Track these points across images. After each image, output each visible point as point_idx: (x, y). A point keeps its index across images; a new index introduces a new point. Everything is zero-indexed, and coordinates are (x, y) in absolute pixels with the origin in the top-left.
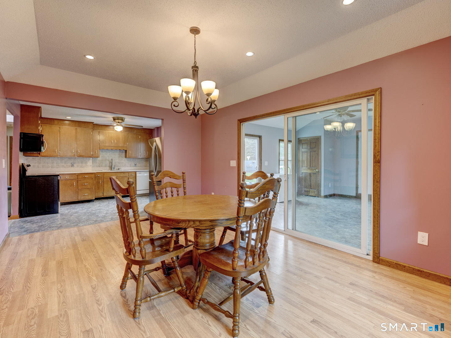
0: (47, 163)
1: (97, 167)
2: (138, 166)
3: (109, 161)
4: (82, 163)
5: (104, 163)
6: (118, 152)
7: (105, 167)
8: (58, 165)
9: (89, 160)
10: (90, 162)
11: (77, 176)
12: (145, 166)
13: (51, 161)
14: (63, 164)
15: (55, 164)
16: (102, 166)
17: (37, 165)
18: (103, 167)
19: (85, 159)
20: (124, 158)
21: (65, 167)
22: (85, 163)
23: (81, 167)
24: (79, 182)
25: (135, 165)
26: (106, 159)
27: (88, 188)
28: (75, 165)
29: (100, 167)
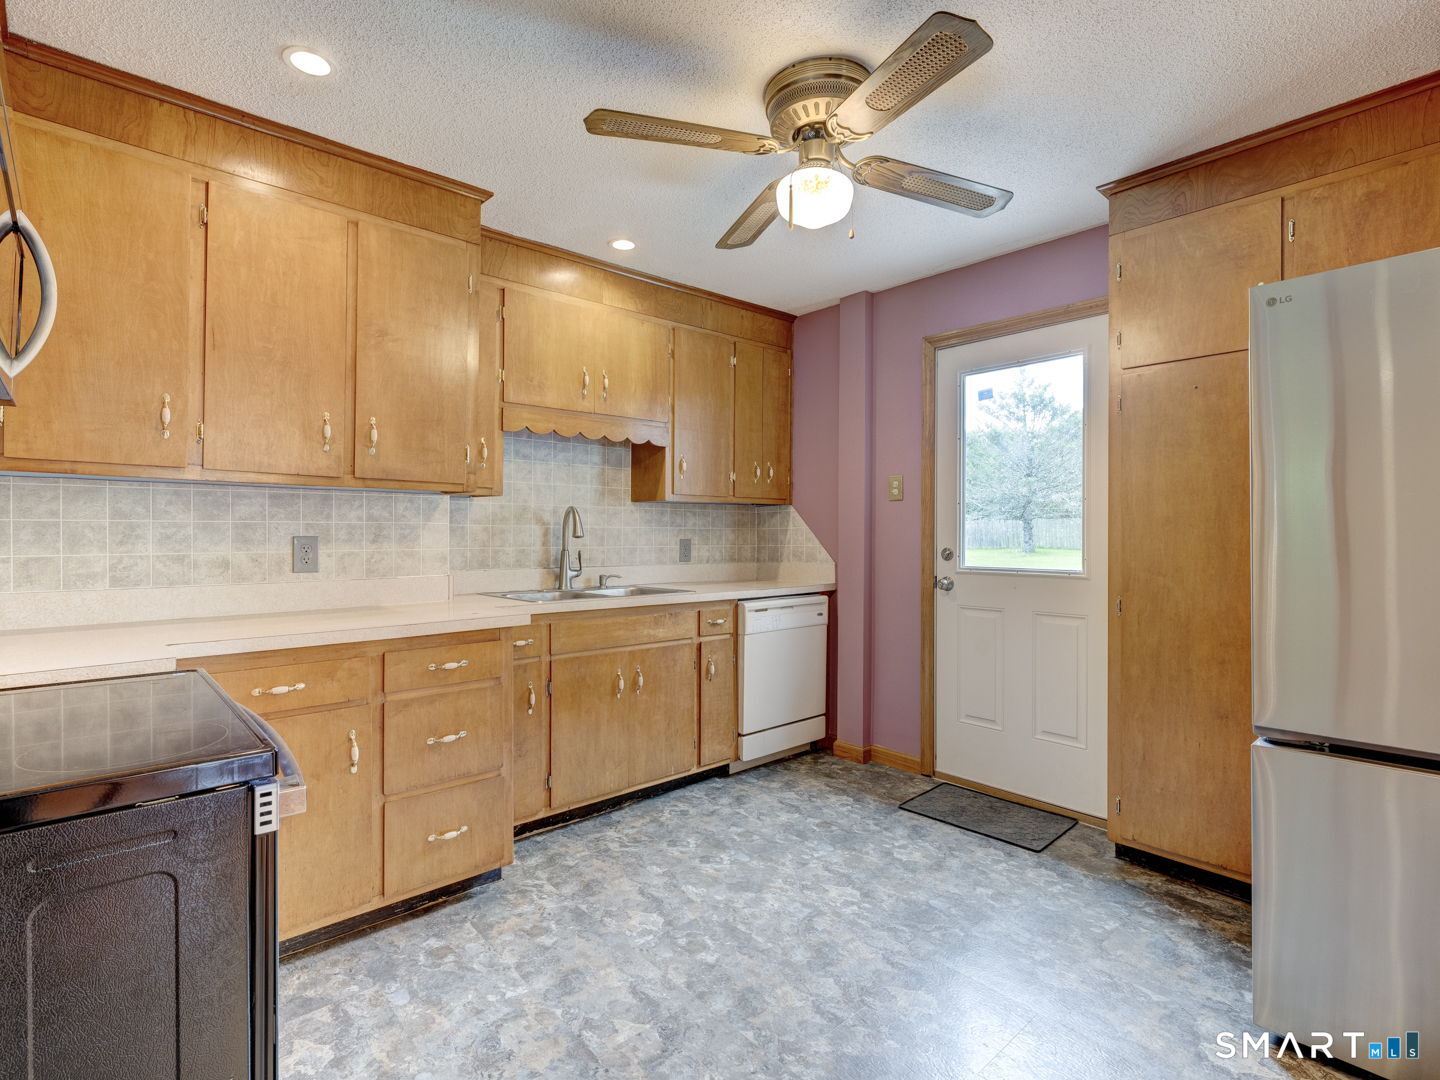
2: (700, 562)
3: (540, 521)
5: (512, 537)
6: (596, 458)
7: (519, 564)
8: (180, 560)
9: (428, 518)
10: (435, 528)
11: (373, 671)
12: (732, 560)
13: (107, 522)
14: (225, 550)
16: (495, 564)
19: (401, 503)
20: (629, 502)
21: (241, 578)
22: (402, 538)
23: (370, 572)
24: (391, 722)
25: (685, 549)
26: (525, 511)
27: (467, 775)
28: (326, 556)
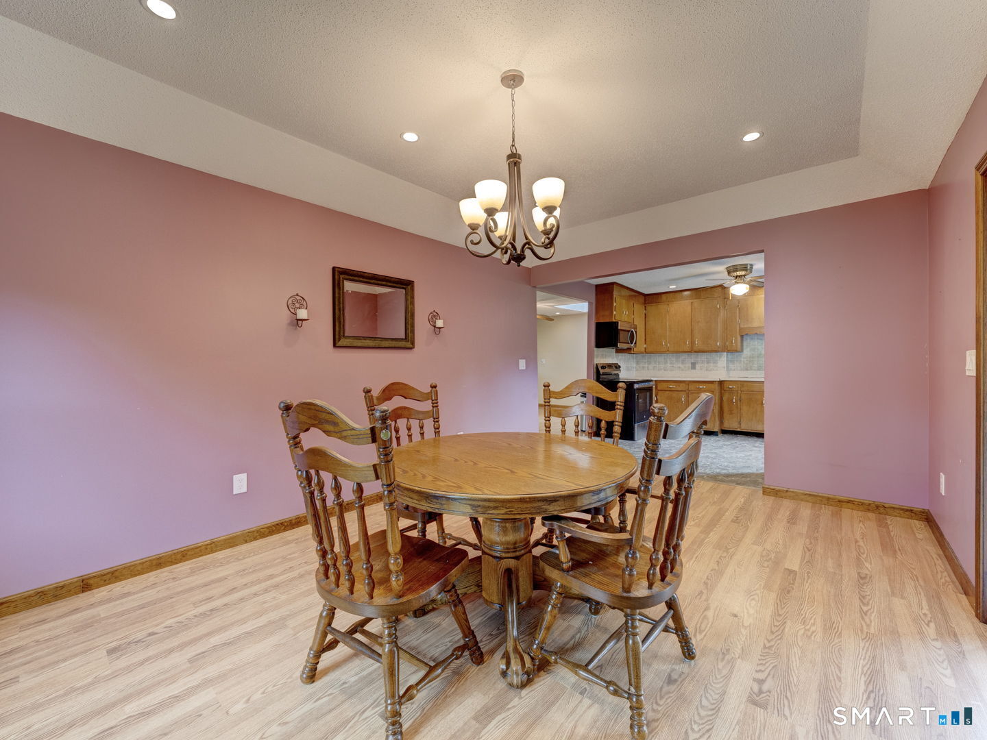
0: (659, 363)
1: (741, 370)
4: (708, 363)
5: (756, 362)
7: (759, 370)
8: (673, 366)
9: (720, 357)
10: (723, 360)
14: (680, 365)
15: (669, 365)
16: (751, 369)
17: (646, 365)
18: (755, 370)
19: (714, 355)
21: (682, 370)
22: (714, 363)
23: (707, 370)
26: (760, 354)
28: (698, 366)
29: (747, 370)
